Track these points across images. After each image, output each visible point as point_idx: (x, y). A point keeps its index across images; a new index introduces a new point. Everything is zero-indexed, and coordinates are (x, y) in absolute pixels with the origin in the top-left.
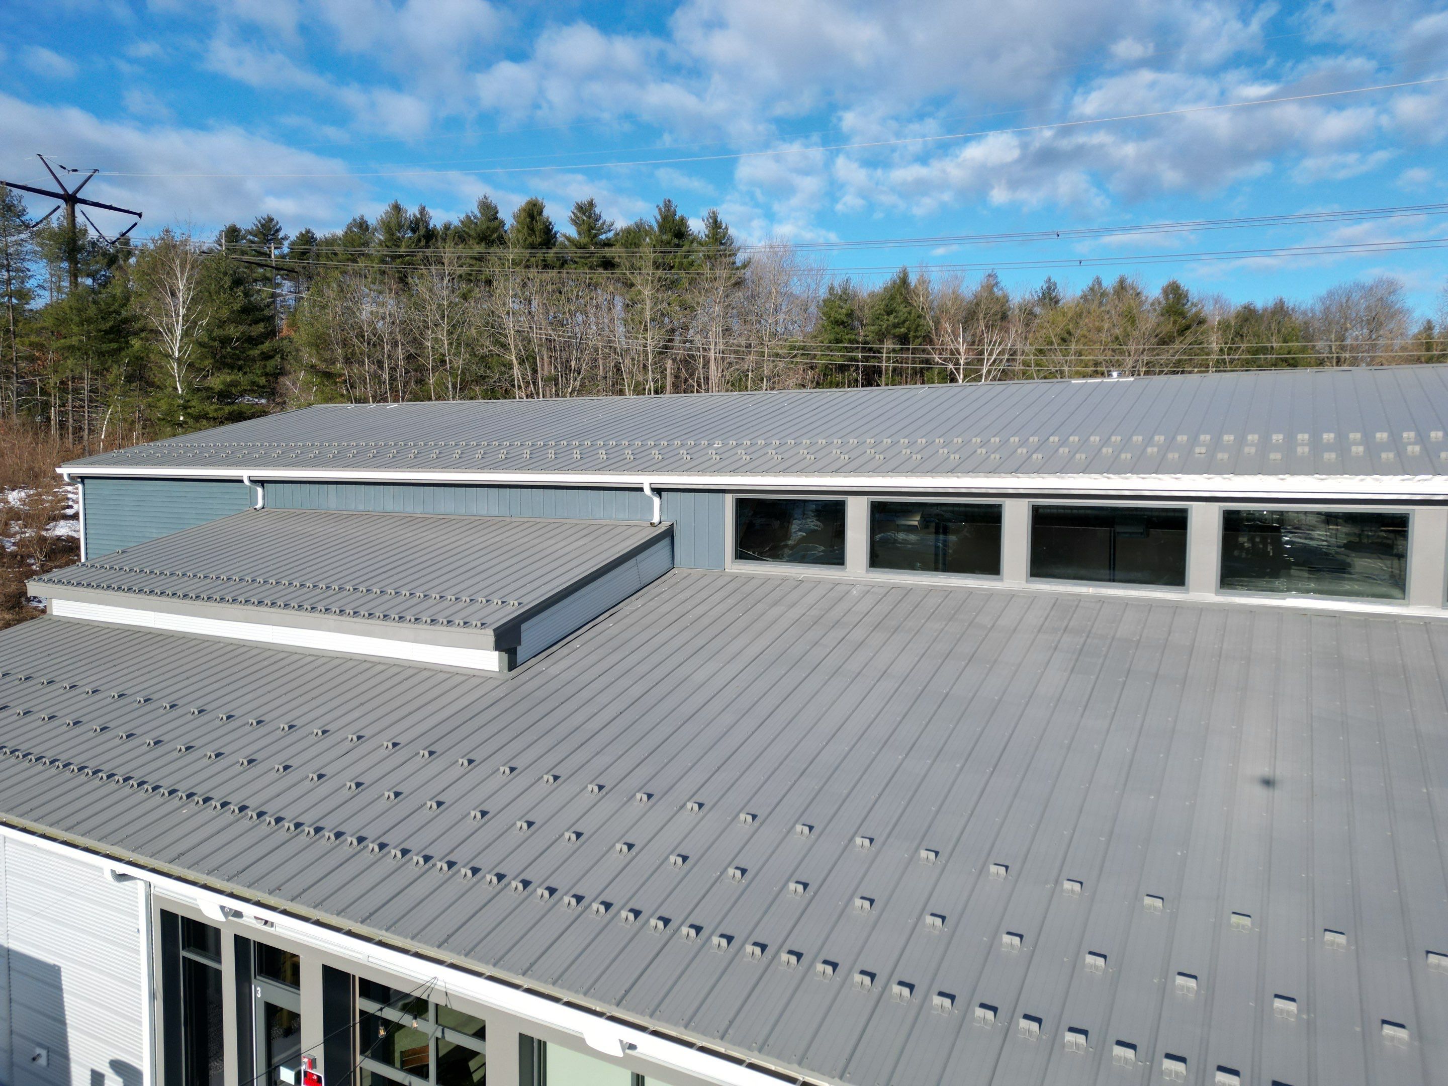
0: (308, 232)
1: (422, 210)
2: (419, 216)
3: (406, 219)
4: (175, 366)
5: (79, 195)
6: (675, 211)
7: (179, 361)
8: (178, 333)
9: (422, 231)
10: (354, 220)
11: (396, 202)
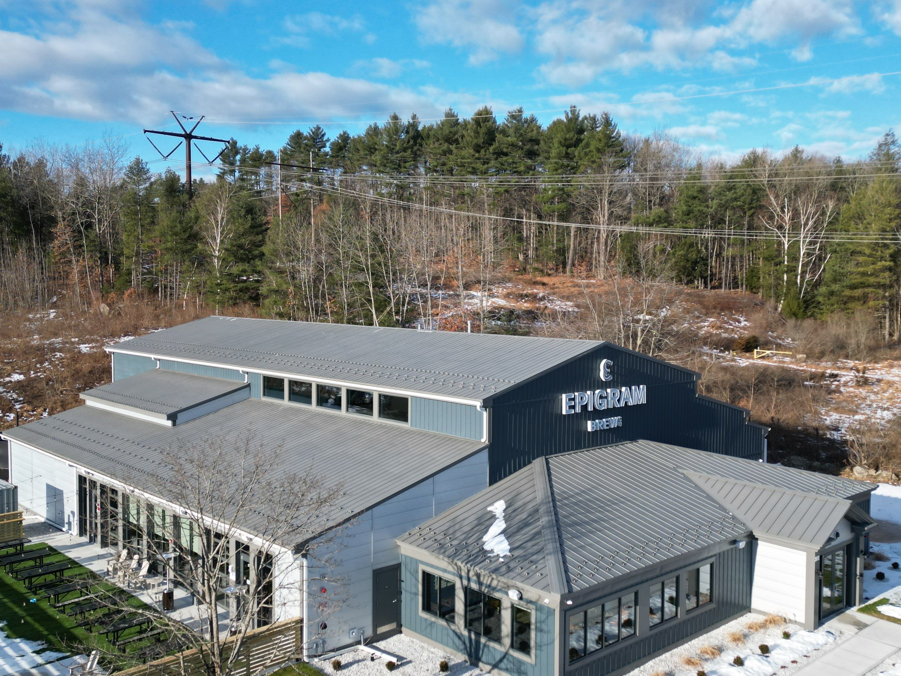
0: (345, 133)
1: (414, 117)
2: (411, 121)
3: (400, 126)
4: (216, 261)
5: (193, 134)
6: (579, 114)
7: (218, 258)
8: (218, 241)
9: (412, 133)
10: (370, 126)
11: (395, 114)
